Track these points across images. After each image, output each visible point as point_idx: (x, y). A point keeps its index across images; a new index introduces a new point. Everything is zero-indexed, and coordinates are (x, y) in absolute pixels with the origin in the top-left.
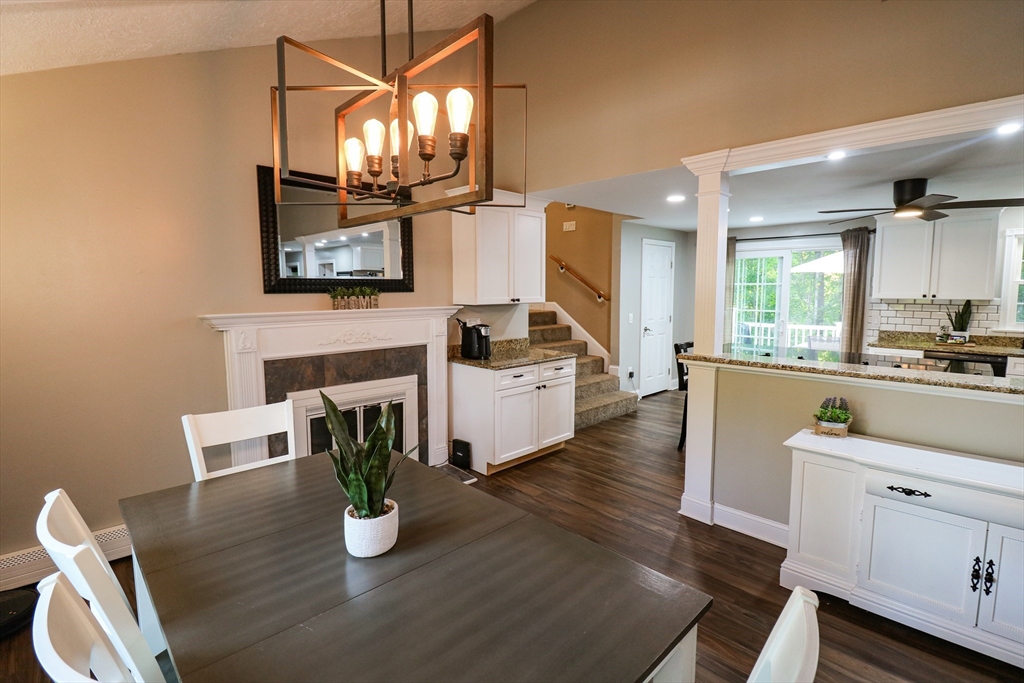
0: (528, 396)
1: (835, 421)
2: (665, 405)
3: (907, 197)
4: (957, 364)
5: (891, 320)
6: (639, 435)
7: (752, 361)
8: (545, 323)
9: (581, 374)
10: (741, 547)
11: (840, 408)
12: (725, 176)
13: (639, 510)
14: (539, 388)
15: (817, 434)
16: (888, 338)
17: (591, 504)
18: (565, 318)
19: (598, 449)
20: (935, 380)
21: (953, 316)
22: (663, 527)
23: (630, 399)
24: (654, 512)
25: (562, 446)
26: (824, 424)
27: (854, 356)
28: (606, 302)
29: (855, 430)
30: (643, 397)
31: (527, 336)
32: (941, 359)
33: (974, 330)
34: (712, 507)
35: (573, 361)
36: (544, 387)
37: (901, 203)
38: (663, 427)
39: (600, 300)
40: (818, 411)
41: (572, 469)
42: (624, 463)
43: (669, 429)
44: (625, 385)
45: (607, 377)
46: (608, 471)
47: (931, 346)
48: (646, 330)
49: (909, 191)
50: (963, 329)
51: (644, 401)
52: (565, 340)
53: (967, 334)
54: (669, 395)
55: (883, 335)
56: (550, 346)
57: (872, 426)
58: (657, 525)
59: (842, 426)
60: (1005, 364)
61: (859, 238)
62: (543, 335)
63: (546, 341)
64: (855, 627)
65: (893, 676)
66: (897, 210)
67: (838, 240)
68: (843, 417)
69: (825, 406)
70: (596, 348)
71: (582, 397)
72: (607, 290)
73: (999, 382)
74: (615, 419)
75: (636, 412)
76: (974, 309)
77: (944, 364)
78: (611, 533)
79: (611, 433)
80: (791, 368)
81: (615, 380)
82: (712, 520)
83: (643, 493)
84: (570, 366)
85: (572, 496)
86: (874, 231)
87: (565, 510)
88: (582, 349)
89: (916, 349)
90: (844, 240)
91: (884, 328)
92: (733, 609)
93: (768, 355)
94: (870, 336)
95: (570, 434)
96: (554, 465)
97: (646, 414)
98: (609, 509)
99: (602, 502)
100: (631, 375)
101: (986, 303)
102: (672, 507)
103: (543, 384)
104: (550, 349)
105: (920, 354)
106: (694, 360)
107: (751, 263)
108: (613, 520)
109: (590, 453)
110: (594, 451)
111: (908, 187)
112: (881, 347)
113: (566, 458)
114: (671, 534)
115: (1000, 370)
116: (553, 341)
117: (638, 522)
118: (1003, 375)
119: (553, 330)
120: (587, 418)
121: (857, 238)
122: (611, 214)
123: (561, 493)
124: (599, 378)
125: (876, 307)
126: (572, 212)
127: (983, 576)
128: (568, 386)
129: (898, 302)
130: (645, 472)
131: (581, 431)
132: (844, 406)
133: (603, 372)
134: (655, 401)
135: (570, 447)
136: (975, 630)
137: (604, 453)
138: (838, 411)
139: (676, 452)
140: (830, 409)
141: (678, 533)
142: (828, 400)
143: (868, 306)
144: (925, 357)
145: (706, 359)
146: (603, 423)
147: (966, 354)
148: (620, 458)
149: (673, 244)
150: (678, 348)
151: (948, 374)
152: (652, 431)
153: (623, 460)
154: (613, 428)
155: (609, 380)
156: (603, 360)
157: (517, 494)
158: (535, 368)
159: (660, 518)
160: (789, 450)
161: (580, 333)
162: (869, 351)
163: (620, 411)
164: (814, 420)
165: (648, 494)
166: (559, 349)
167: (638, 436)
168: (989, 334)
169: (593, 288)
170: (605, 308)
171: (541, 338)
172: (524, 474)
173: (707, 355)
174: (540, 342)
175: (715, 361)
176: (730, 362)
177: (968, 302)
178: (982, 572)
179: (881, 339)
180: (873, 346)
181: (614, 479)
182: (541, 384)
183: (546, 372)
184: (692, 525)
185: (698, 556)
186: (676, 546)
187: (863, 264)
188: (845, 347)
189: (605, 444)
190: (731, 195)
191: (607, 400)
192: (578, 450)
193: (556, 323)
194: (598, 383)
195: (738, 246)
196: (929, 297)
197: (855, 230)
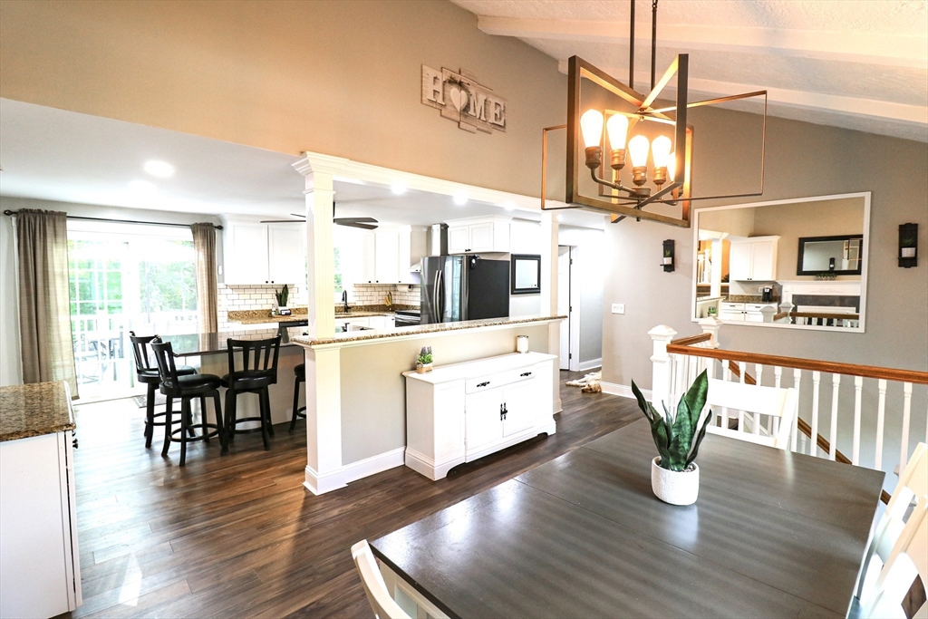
5: (236, 302)
11: (429, 353)
16: (235, 317)
50: (285, 305)
53: (286, 308)
55: (232, 315)
67: (189, 231)
86: (221, 228)
91: (231, 309)
94: (221, 317)
121: (204, 231)
142: (423, 350)
177: (286, 286)
179: (230, 318)
187: (212, 254)
195: (69, 223)
196: (270, 283)
197: (201, 224)
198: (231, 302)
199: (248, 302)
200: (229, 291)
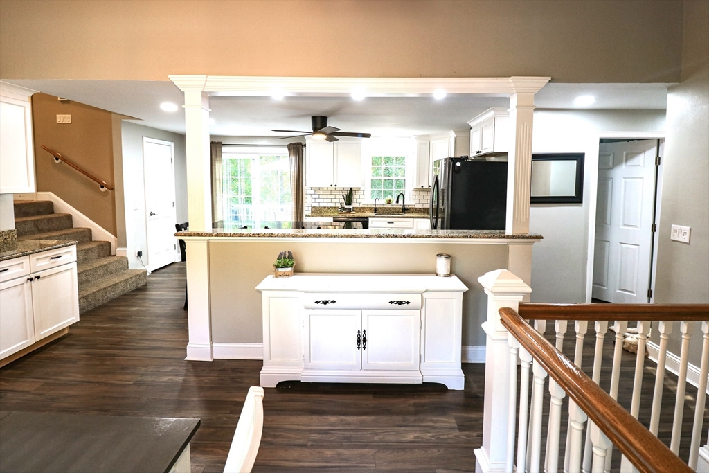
0: (19, 289)
1: (286, 267)
2: (173, 275)
3: (319, 127)
4: (348, 225)
5: (317, 200)
6: (150, 304)
7: (232, 233)
8: (39, 213)
9: (86, 259)
10: (234, 370)
11: (288, 258)
12: (204, 94)
13: (150, 369)
14: (31, 280)
15: (276, 277)
16: (317, 211)
17: (101, 378)
18: (64, 207)
19: (108, 325)
20: (334, 234)
21: (345, 196)
22: (172, 375)
23: (140, 275)
24: (164, 366)
25: (66, 332)
26: (280, 270)
27: (299, 224)
28: (110, 191)
29: (297, 271)
30: (153, 272)
31: (13, 227)
32: (341, 221)
33: (354, 205)
34: (212, 347)
35: (74, 248)
36: (38, 277)
37: (316, 130)
38: (171, 294)
39: (102, 190)
40: (275, 261)
41: (79, 351)
42: (134, 332)
43: (176, 294)
44: (134, 264)
45: (115, 258)
46: (119, 343)
47: (336, 214)
48: (151, 215)
49: (319, 123)
50: (350, 204)
51: (154, 275)
52: (66, 228)
53: (351, 207)
54: (176, 266)
55: (313, 210)
56: (46, 235)
57: (307, 266)
58: (166, 375)
59: (290, 269)
60: (368, 222)
61: (297, 148)
62: (36, 226)
63: (40, 231)
64: (304, 395)
65: (325, 417)
66: (314, 133)
67: (286, 149)
68: (290, 263)
69: (279, 258)
70: (101, 234)
71: (88, 281)
72: (110, 180)
73: (366, 232)
74: (125, 295)
75: (146, 285)
76: (354, 193)
77: (343, 224)
78: (123, 398)
79: (121, 308)
80: (259, 235)
81: (124, 261)
82: (212, 356)
83: (154, 353)
84: (70, 254)
85: (79, 377)
86: (305, 145)
87: (70, 393)
88: (84, 237)
89: (329, 216)
90: (289, 150)
91: (314, 205)
92: (229, 418)
93: (246, 227)
94: (307, 211)
95: (75, 318)
96: (56, 353)
97: (156, 285)
98: (120, 377)
99: (114, 373)
100: (140, 254)
101: (359, 189)
102: (178, 357)
103: (37, 274)
104: (46, 238)
105: (331, 220)
106: (189, 236)
107: (233, 161)
108: (124, 386)
109: (99, 331)
110: (103, 328)
111: (319, 121)
112: (313, 216)
113: (71, 342)
114: (180, 379)
115: (366, 226)
116: (50, 230)
117: (149, 379)
118: (368, 228)
119: (49, 220)
120: (95, 300)
121: (296, 149)
122: (110, 112)
123: (66, 378)
124: (105, 261)
125: (309, 192)
126: (66, 105)
127: (362, 340)
128: (68, 273)
129: (319, 189)
130: (156, 334)
131: (87, 313)
132: (290, 257)
133: (110, 254)
134: (164, 273)
135: (75, 331)
136: (362, 372)
137: (114, 328)
138: (287, 260)
139: (183, 311)
140: (283, 259)
141: (186, 376)
142: (281, 254)
143: (304, 192)
144: (334, 221)
145: (199, 235)
146: (112, 301)
147: (352, 218)
148: (131, 329)
149: (172, 144)
150: (179, 228)
151: (345, 230)
152: (160, 298)
153: (134, 329)
154: (124, 303)
155: (116, 261)
156: (109, 244)
157: (9, 395)
158: (25, 260)
159: (169, 369)
160: (260, 292)
161: (82, 220)
162: (306, 219)
163: (130, 287)
164: (274, 268)
165: (158, 352)
166: (58, 238)
167: (147, 305)
168: (361, 206)
169: (94, 179)
170: (109, 196)
171: (33, 229)
172: (18, 372)
173: (200, 231)
174: (33, 233)
175: (206, 235)
176: (217, 235)
177: (351, 188)
178: (362, 338)
179: (312, 212)
180: (309, 216)
181: (124, 349)
182: (33, 276)
183: (39, 262)
184: (196, 365)
185: (201, 388)
186: (184, 388)
187: (301, 165)
188: (294, 218)
189: (115, 320)
190: (210, 110)
191: (116, 280)
192: (84, 331)
193: (53, 213)
194: (105, 265)
195: (224, 149)
196: (334, 186)
197: (295, 144)
198: (313, 200)
199: (325, 200)
200: (313, 192)
